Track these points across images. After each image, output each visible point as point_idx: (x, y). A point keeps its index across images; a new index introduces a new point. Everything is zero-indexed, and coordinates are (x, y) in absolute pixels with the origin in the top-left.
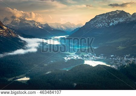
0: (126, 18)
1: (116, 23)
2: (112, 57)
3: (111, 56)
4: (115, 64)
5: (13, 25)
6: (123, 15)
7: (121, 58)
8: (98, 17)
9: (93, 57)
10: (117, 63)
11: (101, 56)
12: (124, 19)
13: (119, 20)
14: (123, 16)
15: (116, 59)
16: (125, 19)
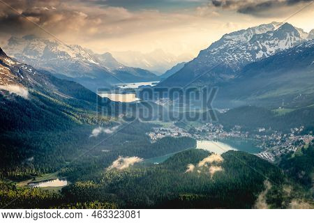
0: (295, 39)
1: (271, 52)
2: (262, 134)
3: (260, 130)
4: (268, 149)
5: (28, 57)
6: (288, 34)
7: (282, 135)
8: (228, 37)
9: (217, 131)
10: (273, 146)
11: (235, 130)
12: (289, 43)
13: (277, 45)
14: (288, 37)
15: (271, 138)
16: (293, 42)
